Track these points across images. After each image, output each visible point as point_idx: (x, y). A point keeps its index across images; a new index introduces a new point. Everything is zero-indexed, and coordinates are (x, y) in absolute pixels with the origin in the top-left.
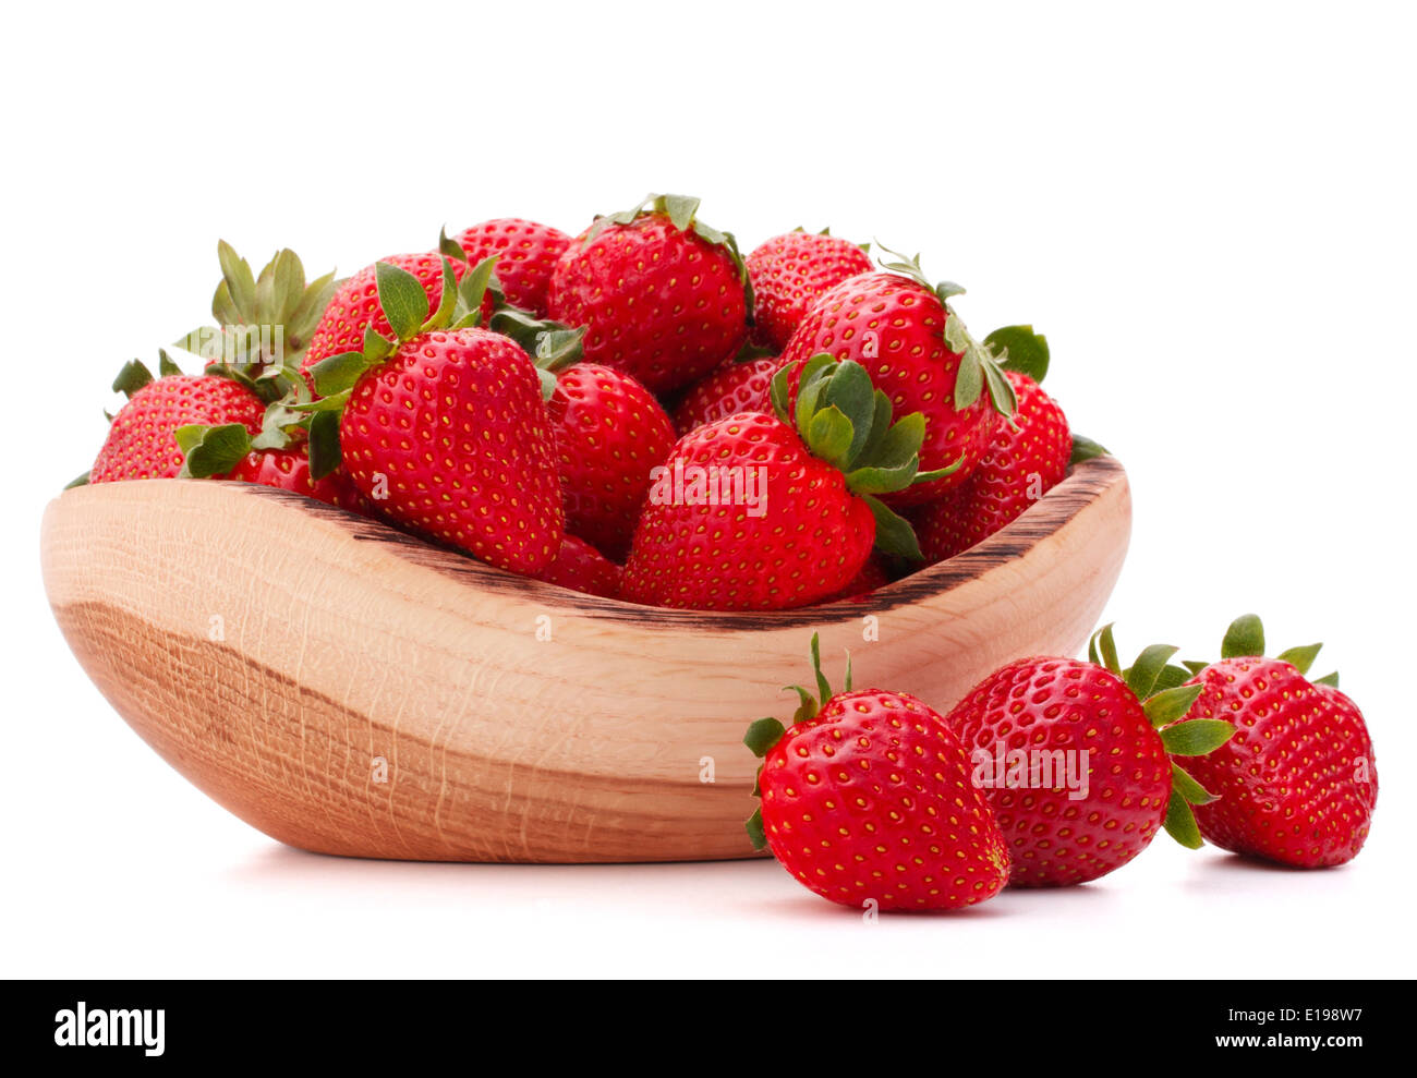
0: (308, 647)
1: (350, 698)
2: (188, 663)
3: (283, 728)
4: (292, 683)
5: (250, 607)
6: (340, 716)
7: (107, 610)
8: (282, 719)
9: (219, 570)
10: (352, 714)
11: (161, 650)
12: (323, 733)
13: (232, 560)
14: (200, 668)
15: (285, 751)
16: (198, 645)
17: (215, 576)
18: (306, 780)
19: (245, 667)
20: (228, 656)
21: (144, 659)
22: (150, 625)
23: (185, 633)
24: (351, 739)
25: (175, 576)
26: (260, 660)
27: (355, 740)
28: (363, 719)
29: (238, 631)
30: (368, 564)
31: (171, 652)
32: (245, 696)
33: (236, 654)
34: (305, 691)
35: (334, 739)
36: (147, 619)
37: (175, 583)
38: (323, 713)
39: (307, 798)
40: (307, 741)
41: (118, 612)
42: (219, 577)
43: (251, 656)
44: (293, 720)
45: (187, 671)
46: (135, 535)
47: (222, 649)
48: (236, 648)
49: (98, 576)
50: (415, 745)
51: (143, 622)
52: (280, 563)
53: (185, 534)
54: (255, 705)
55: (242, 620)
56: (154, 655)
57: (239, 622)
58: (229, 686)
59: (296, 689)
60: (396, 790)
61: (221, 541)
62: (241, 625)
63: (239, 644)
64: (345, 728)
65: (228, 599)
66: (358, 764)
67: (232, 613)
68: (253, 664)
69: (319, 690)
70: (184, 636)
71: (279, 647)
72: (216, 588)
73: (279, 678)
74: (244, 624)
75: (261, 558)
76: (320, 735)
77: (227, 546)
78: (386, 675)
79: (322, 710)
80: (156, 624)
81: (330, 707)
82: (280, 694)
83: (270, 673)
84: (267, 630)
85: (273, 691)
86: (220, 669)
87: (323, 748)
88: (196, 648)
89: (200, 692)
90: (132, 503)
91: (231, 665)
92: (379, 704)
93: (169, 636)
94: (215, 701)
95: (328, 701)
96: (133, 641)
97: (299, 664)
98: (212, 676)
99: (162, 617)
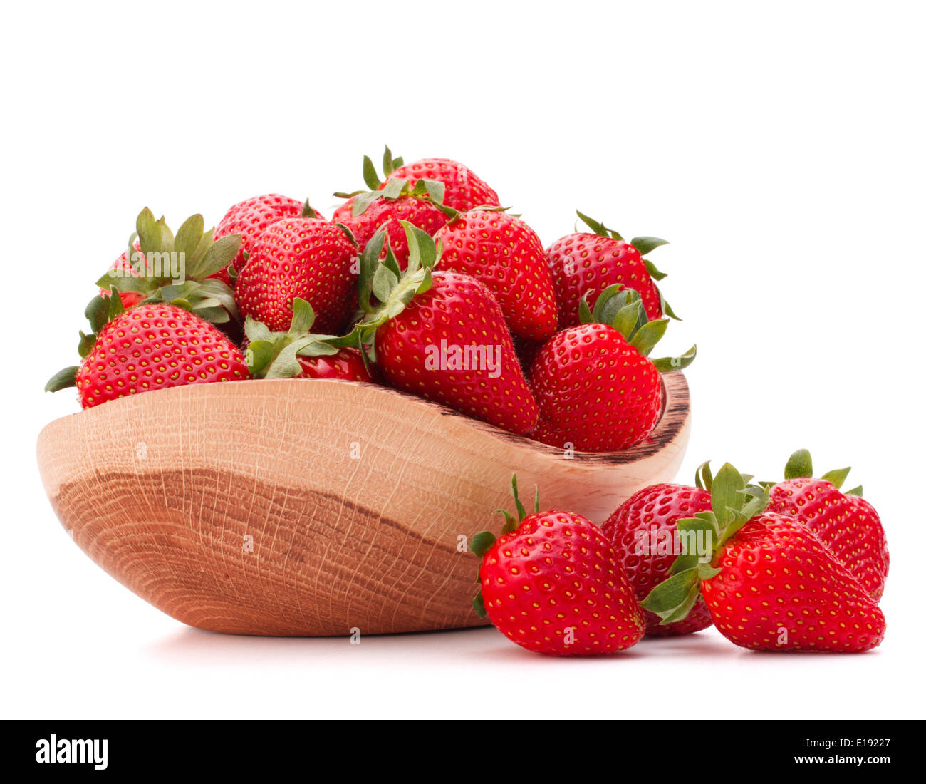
0: (398, 490)
1: (415, 523)
2: (290, 507)
3: (354, 548)
4: (376, 516)
5: (360, 465)
6: (403, 535)
7: (214, 474)
8: (357, 541)
9: (339, 440)
10: (412, 534)
11: (264, 499)
12: (384, 549)
13: (351, 433)
14: (300, 511)
15: (346, 564)
16: (306, 494)
17: (335, 445)
18: (350, 584)
19: (342, 506)
20: (330, 500)
21: (243, 507)
22: (261, 483)
23: (295, 486)
24: (402, 552)
25: (298, 447)
26: (356, 501)
27: (405, 553)
28: (419, 537)
29: (345, 482)
30: (451, 431)
31: (275, 501)
32: (333, 527)
33: (337, 498)
34: (384, 521)
35: (390, 553)
36: (258, 477)
37: (297, 451)
38: (391, 535)
39: (341, 596)
40: (368, 556)
41: (225, 476)
42: (338, 446)
43: (351, 499)
44: (366, 542)
45: (285, 513)
46: (259, 420)
47: (326, 496)
48: (339, 494)
49: (211, 450)
50: (445, 552)
51: (253, 481)
52: (389, 434)
53: (311, 416)
54: (340, 533)
55: (350, 475)
56: (256, 504)
57: (348, 476)
58: (322, 522)
59: (378, 521)
60: (414, 585)
61: (342, 420)
62: (349, 478)
63: (342, 493)
64: (402, 544)
65: (343, 460)
66: (398, 569)
67: (344, 471)
68: (349, 505)
69: (395, 520)
70: (293, 488)
71: (375, 491)
72: (335, 453)
73: (367, 513)
74: (351, 478)
75: (375, 431)
76: (381, 550)
77: (347, 424)
78: (446, 505)
79: (392, 533)
80: (266, 481)
81: (398, 531)
82: (364, 524)
83: (361, 510)
84: (369, 481)
85: (359, 523)
86: (318, 510)
87: (378, 560)
88: (301, 496)
89: (291, 527)
90: (254, 396)
91: (330, 506)
92: (433, 527)
93: (278, 489)
94: (303, 533)
95: (398, 526)
96: (236, 495)
97: (388, 502)
98: (309, 516)
99: (276, 476)
